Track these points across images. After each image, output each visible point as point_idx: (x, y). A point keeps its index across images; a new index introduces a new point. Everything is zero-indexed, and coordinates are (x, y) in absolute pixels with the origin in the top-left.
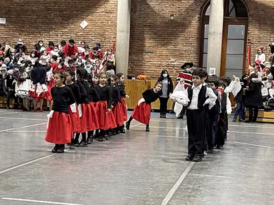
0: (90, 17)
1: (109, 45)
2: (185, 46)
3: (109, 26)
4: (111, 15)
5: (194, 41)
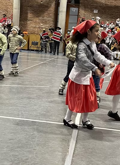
1: (9, 16)
2: (48, 18)
3: (10, 5)
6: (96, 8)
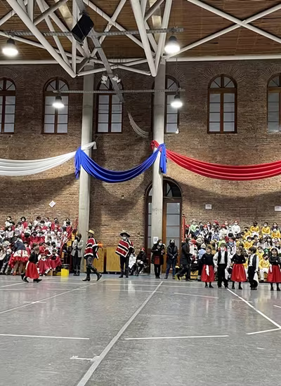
0: (57, 198)
2: (133, 220)
3: (72, 205)
4: (75, 196)
5: (140, 216)
6: (208, 202)
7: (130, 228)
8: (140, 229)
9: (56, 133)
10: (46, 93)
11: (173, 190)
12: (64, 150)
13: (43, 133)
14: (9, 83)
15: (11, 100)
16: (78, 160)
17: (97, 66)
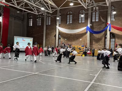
0: (82, 38)
2: (101, 43)
4: (86, 38)
5: (103, 42)
7: (101, 45)
8: (103, 46)
9: (82, 23)
10: (79, 13)
11: (113, 35)
12: (84, 27)
13: (79, 23)
14: (71, 12)
15: (71, 16)
16: (87, 29)
17: (92, 5)
